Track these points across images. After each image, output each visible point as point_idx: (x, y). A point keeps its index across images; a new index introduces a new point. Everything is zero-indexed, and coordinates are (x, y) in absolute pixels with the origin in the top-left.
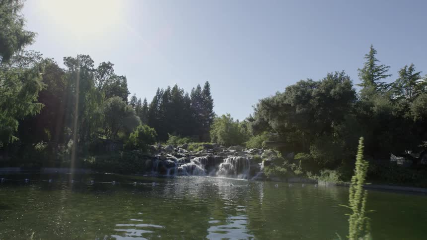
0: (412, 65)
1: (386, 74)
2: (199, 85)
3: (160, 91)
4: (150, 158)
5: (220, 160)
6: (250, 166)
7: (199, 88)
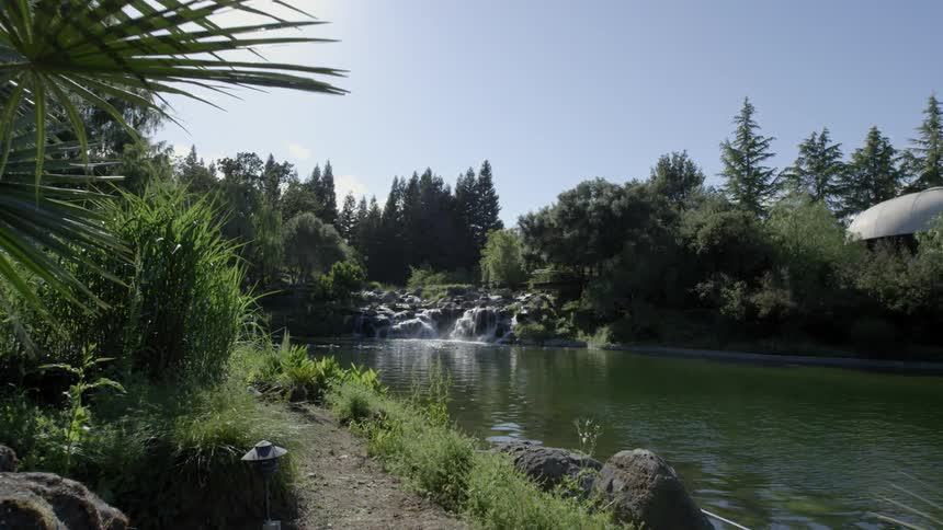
0: (825, 132)
1: (766, 151)
2: (471, 169)
3: (399, 182)
4: (352, 313)
5: (460, 313)
6: (497, 322)
7: (470, 174)
